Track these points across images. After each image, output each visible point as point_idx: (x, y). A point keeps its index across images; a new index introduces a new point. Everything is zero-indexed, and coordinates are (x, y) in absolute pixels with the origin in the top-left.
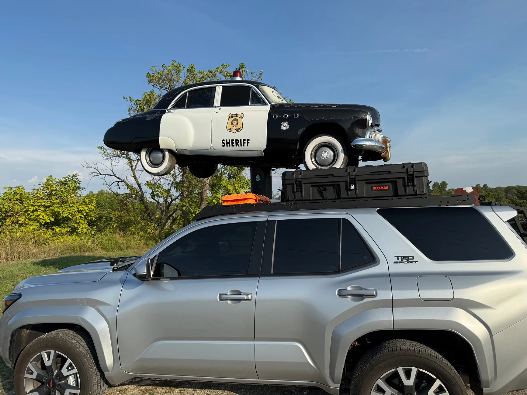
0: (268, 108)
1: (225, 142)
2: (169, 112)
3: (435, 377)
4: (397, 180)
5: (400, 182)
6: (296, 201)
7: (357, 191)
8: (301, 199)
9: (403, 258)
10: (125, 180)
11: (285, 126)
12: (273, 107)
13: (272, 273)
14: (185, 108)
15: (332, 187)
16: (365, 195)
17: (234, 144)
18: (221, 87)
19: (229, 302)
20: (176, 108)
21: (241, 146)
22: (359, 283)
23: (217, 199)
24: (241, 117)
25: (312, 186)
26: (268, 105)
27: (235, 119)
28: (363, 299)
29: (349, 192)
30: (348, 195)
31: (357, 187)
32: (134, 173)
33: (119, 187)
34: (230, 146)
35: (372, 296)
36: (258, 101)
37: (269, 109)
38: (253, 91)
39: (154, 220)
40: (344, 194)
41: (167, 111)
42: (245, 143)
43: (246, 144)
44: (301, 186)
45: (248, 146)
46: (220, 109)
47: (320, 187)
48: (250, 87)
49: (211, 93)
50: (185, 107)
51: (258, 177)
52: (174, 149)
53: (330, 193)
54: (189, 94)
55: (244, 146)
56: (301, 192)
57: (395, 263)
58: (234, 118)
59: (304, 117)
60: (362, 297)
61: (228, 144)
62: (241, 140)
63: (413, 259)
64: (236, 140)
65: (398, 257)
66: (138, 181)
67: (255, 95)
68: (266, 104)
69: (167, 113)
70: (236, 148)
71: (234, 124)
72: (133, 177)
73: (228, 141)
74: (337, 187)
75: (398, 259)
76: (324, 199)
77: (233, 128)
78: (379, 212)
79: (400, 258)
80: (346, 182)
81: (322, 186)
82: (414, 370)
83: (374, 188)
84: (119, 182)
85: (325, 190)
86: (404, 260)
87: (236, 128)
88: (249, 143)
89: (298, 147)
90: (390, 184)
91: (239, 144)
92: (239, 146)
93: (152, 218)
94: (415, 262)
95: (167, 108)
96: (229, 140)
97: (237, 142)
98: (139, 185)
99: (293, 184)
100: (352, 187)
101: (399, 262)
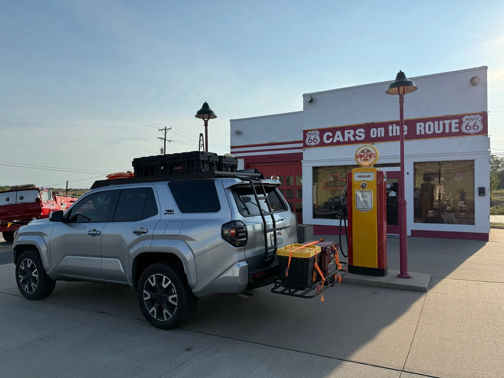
4: (184, 163)
9: (169, 211)
19: (91, 235)
25: (145, 167)
28: (141, 234)
35: (145, 233)
56: (140, 171)
57: (165, 214)
63: (173, 212)
78: (169, 183)
79: (167, 211)
80: (160, 164)
86: (169, 213)
94: (174, 214)
99: (136, 166)
100: (162, 168)
101: (166, 214)
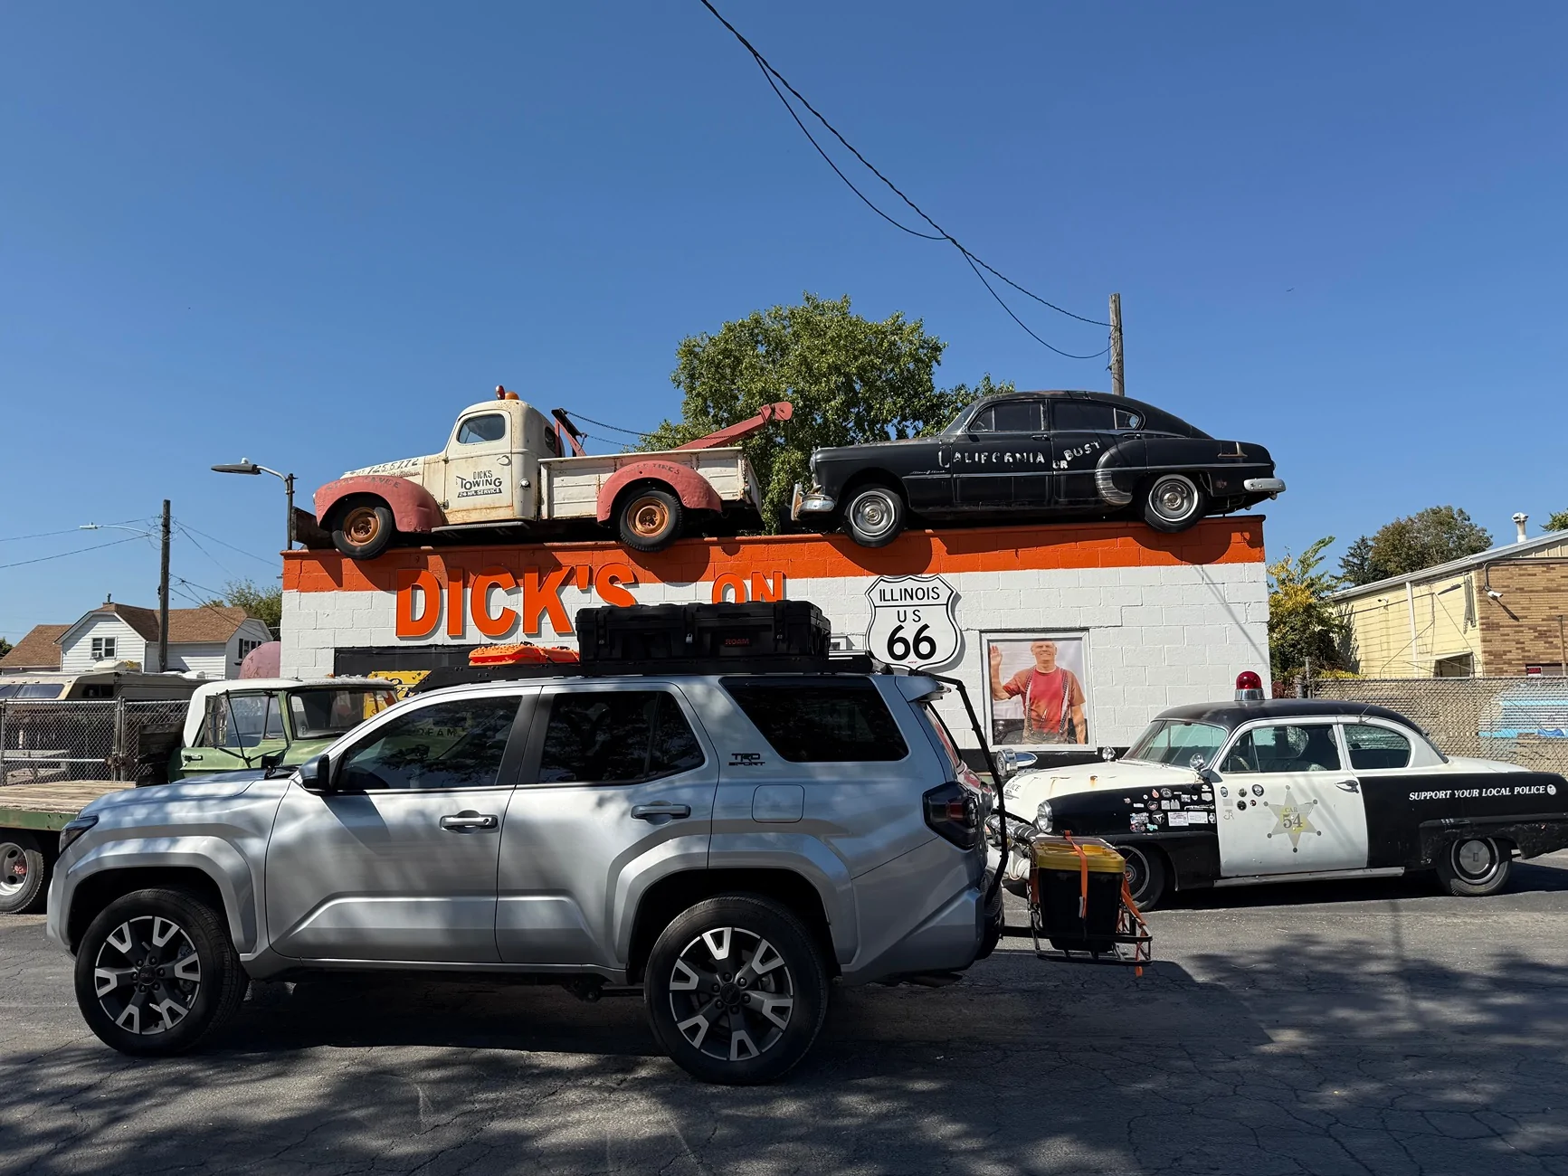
6: (595, 660)
8: (606, 656)
9: (746, 756)
28: (668, 821)
35: (682, 816)
44: (605, 635)
57: (731, 764)
60: (667, 817)
63: (759, 758)
65: (736, 755)
75: (736, 758)
78: (721, 682)
79: (739, 757)
80: (680, 629)
83: (727, 642)
86: (744, 761)
94: (762, 763)
99: (592, 632)
100: (689, 639)
101: (737, 764)
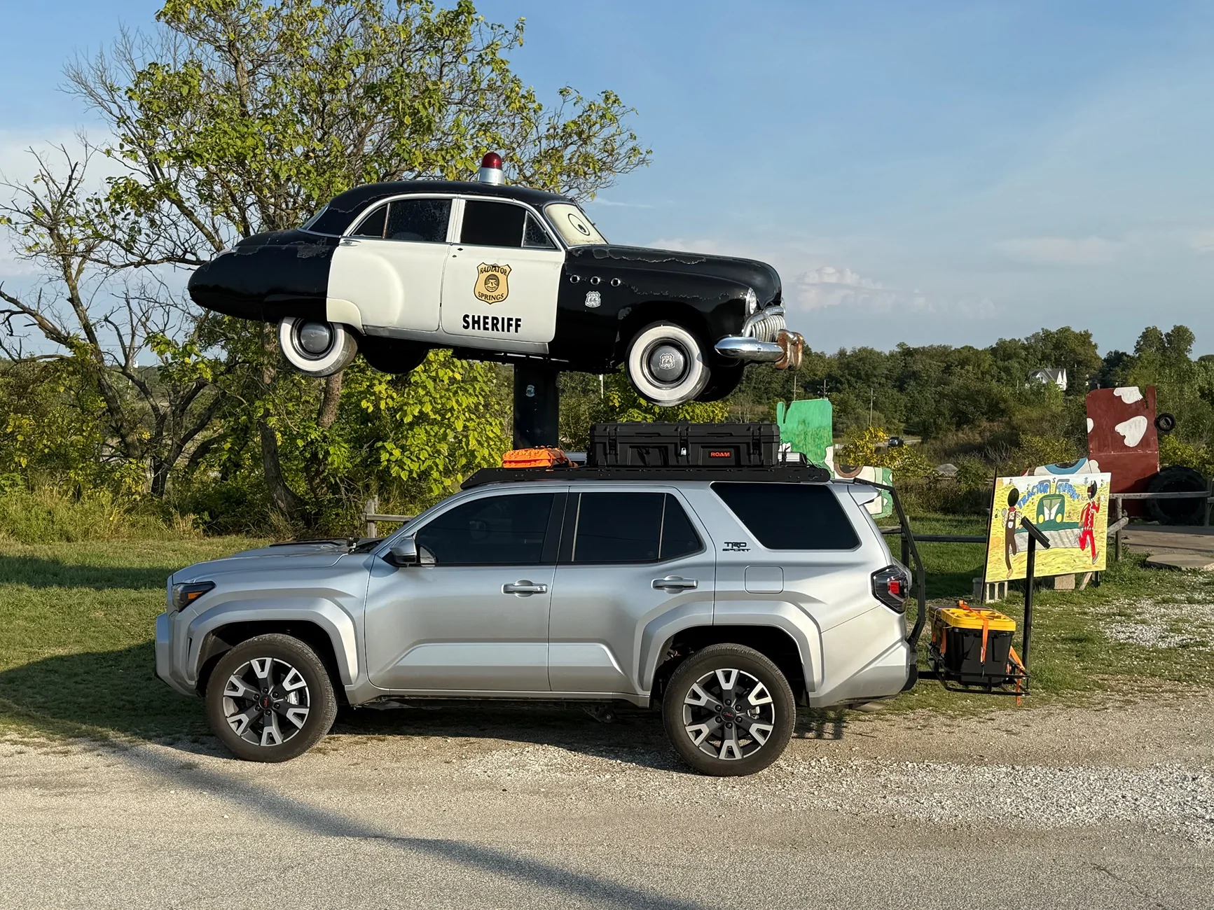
0: (560, 257)
1: (470, 320)
2: (347, 243)
3: (757, 680)
4: (741, 445)
5: (743, 448)
6: (608, 466)
7: (690, 457)
8: (615, 463)
9: (734, 544)
10: (33, 307)
11: (593, 300)
12: (569, 254)
13: (573, 560)
14: (381, 239)
15: (657, 450)
16: (700, 463)
17: (489, 326)
18: (463, 202)
19: (517, 595)
20: (362, 235)
21: (503, 330)
22: (679, 573)
23: (373, 398)
24: (504, 272)
25: (631, 447)
26: (560, 250)
27: (493, 274)
28: (681, 591)
29: (680, 458)
30: (678, 462)
31: (690, 452)
32: (73, 289)
33: (12, 331)
34: (479, 328)
35: (692, 587)
36: (539, 239)
37: (563, 260)
38: (529, 218)
39: (136, 448)
40: (672, 461)
41: (342, 241)
42: (511, 325)
43: (513, 328)
44: (616, 447)
45: (516, 331)
46: (460, 249)
47: (642, 450)
48: (524, 210)
49: (441, 210)
50: (382, 235)
51: (531, 388)
52: (358, 323)
53: (654, 458)
54: (391, 207)
55: (508, 330)
56: (616, 454)
57: (724, 550)
58: (490, 273)
59: (630, 287)
60: (680, 588)
61: (476, 325)
62: (503, 319)
63: (745, 545)
64: (494, 318)
65: (728, 543)
66: (85, 315)
67: (534, 227)
68: (556, 249)
69: (342, 244)
70: (491, 333)
71: (490, 285)
72: (70, 300)
73: (476, 319)
74: (663, 450)
75: (728, 546)
76: (646, 466)
77: (488, 294)
78: (713, 487)
79: (730, 545)
80: (676, 444)
81: (644, 447)
82: (735, 672)
83: (713, 454)
84: (13, 313)
85: (648, 453)
86: (735, 548)
87: (493, 294)
88: (519, 326)
89: (618, 339)
90: (732, 450)
91: (500, 326)
92: (498, 330)
93: (129, 439)
94: (748, 550)
95: (342, 234)
96: (479, 317)
97: (495, 322)
98: (88, 328)
99: (605, 444)
100: (684, 452)
101: (729, 550)
